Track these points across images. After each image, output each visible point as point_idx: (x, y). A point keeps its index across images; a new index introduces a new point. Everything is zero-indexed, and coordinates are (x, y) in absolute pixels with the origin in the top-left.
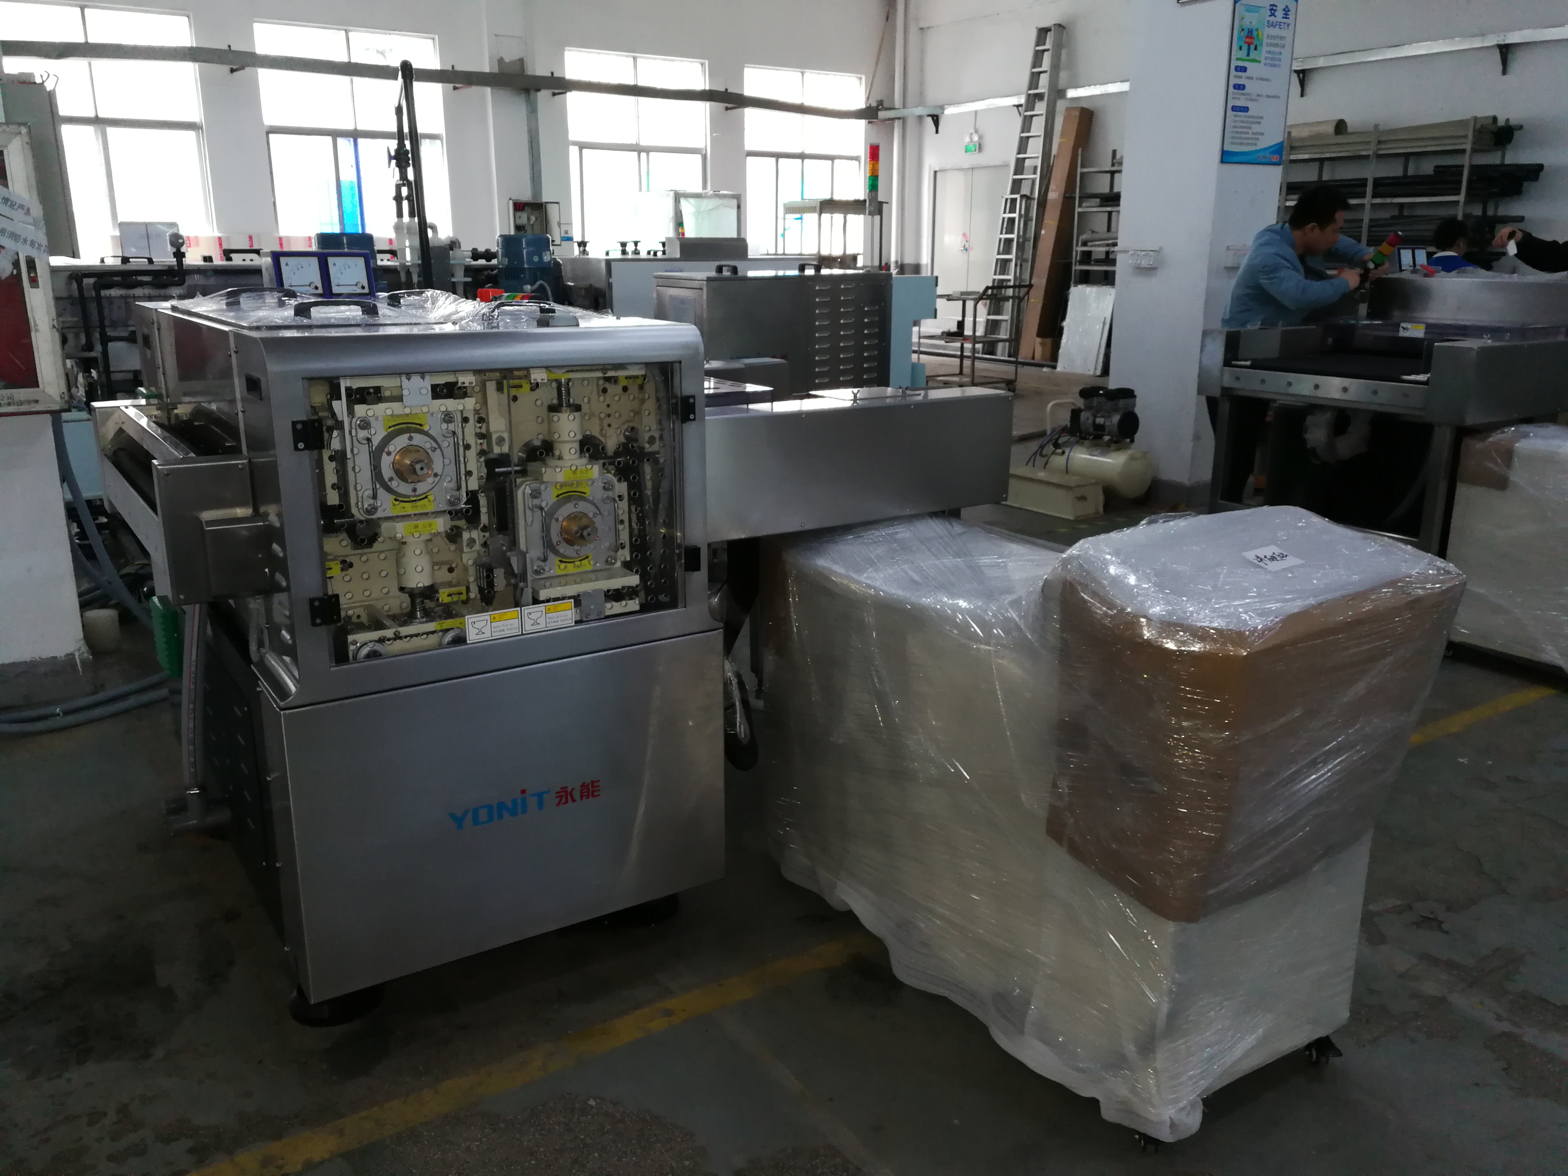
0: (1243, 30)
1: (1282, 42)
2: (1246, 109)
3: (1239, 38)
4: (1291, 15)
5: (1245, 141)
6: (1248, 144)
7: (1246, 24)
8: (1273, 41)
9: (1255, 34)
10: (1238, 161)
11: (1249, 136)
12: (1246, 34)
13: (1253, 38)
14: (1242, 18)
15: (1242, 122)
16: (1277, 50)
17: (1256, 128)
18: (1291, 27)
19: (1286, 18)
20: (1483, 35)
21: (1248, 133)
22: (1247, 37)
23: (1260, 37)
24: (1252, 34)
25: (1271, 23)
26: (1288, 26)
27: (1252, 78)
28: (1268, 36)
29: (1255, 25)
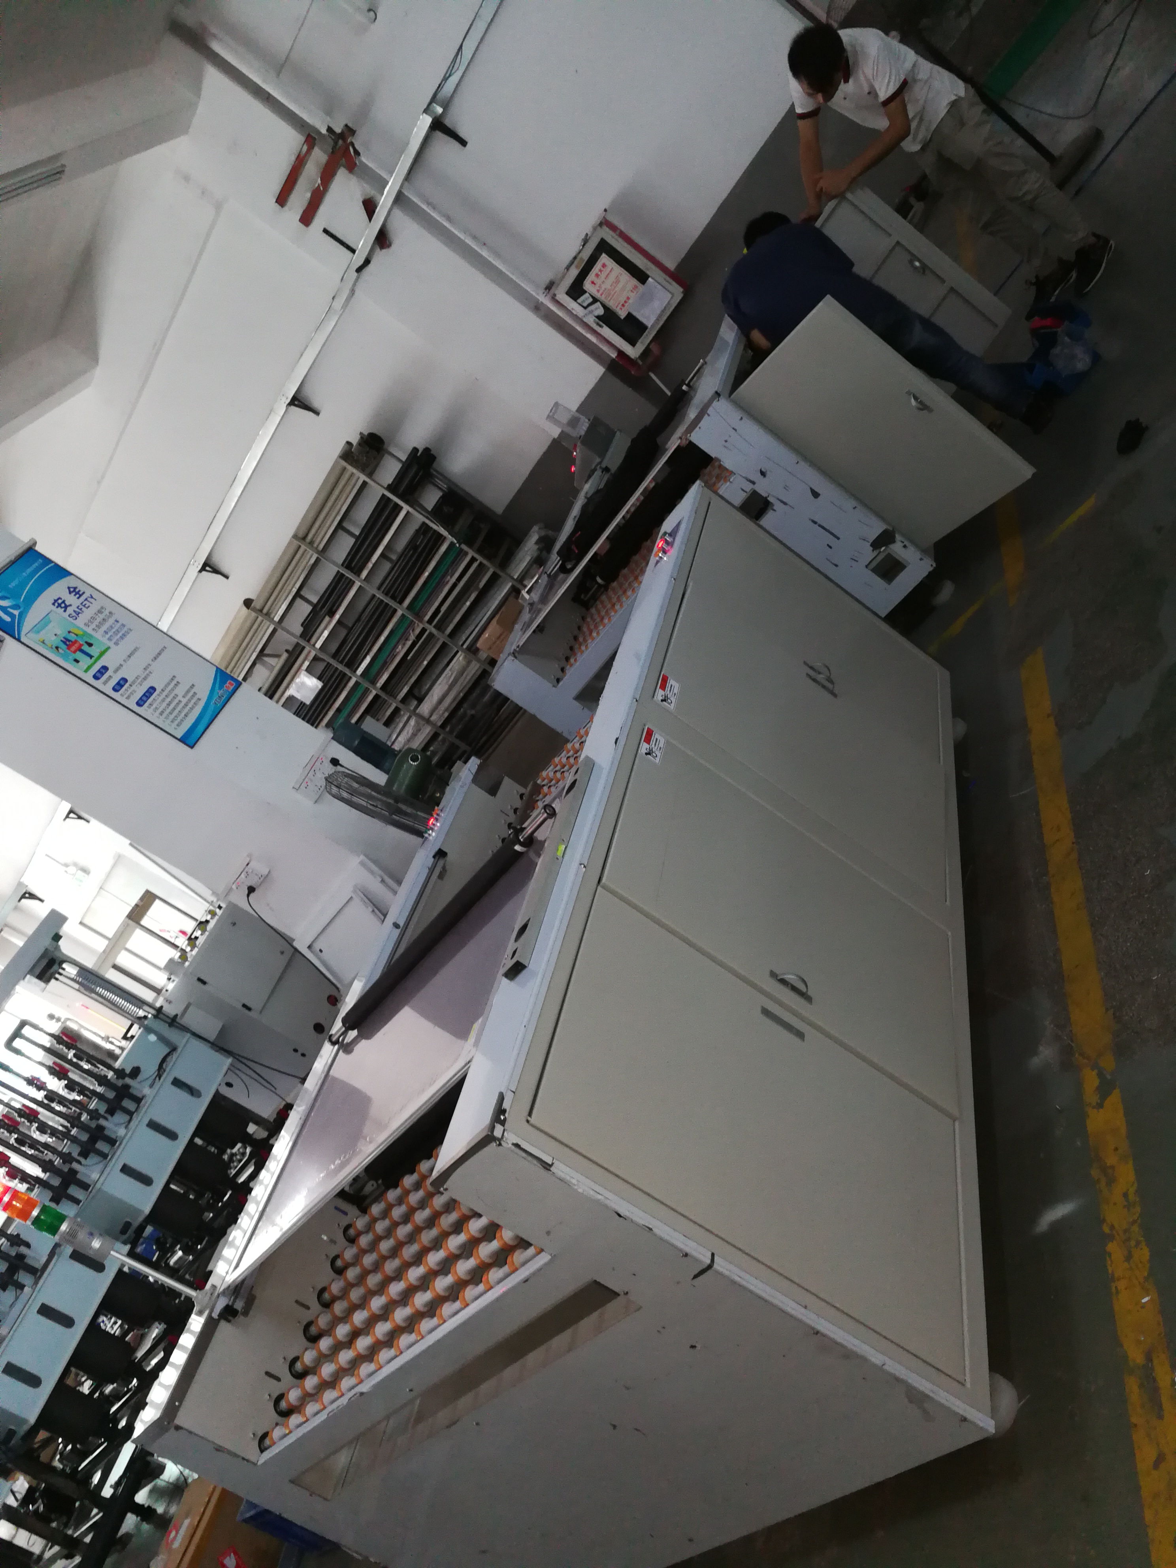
0: (57, 648)
1: (107, 612)
2: (152, 690)
3: (65, 657)
4: (81, 587)
5: (186, 710)
6: (192, 709)
7: (55, 641)
8: (96, 622)
9: (72, 637)
10: (202, 730)
11: (184, 701)
12: (64, 647)
13: (76, 641)
14: (43, 642)
15: (163, 700)
16: (111, 621)
17: (180, 691)
18: (96, 595)
19: (80, 596)
20: (271, 410)
21: (180, 701)
22: (69, 647)
23: (80, 632)
24: (69, 641)
25: (74, 614)
26: (92, 597)
27: (121, 665)
28: (85, 624)
29: (62, 633)
